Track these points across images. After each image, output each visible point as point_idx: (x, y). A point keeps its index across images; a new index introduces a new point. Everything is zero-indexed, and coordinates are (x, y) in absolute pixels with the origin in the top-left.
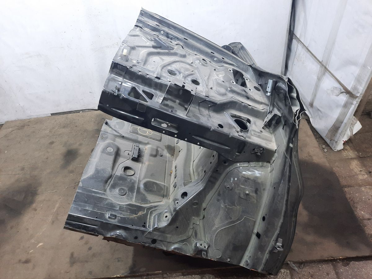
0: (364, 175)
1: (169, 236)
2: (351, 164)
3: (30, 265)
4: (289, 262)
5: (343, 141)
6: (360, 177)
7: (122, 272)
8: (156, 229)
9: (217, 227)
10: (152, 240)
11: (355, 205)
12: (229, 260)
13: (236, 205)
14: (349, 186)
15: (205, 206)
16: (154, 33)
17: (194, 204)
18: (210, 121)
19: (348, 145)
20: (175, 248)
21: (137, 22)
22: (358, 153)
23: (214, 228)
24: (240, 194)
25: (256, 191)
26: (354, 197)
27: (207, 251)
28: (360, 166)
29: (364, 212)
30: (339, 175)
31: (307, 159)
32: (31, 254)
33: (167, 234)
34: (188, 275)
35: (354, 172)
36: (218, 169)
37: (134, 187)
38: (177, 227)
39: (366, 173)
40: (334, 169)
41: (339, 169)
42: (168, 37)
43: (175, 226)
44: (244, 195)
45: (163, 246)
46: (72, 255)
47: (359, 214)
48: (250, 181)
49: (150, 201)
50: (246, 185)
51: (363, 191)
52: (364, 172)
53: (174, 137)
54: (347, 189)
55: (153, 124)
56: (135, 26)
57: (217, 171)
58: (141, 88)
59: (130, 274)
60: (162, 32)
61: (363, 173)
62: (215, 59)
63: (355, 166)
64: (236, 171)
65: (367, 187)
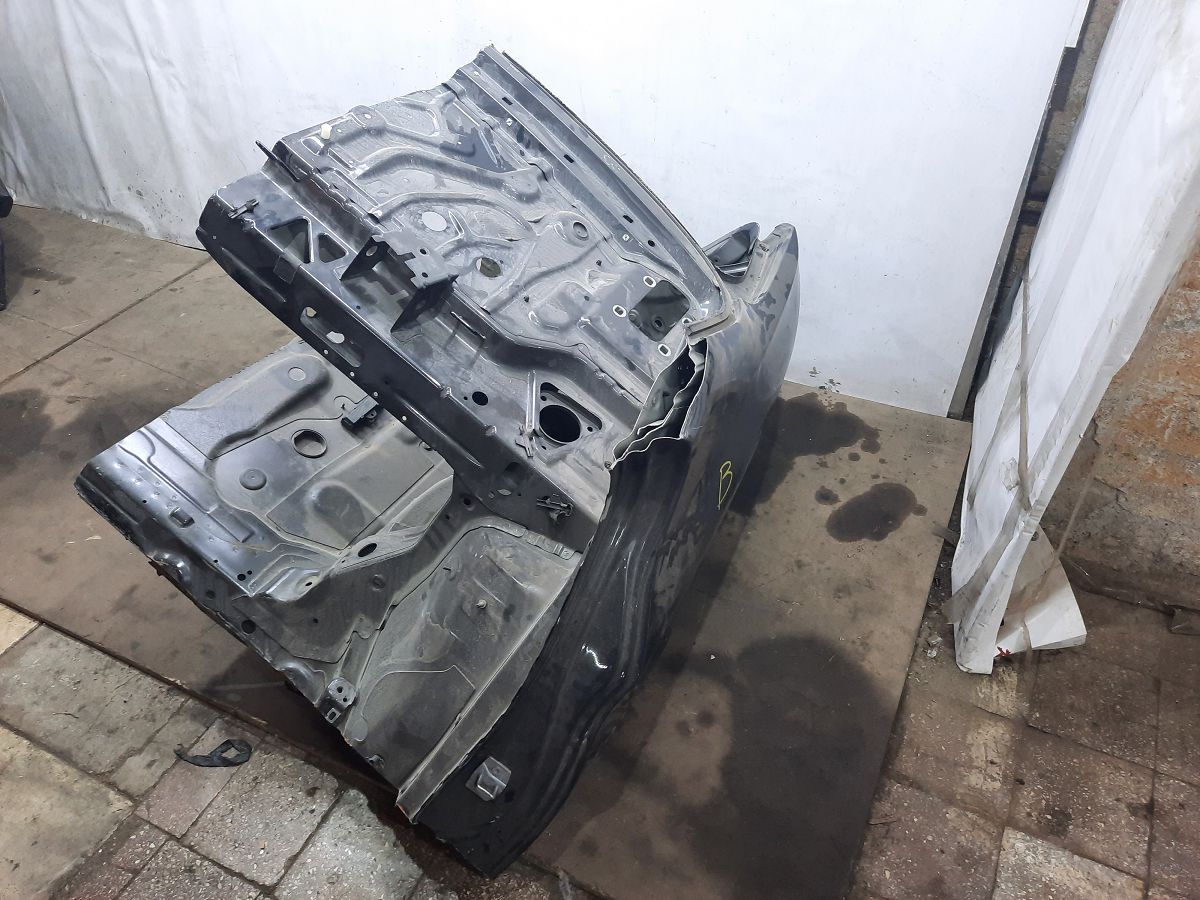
0: (991, 777)
1: (288, 631)
2: (979, 726)
3: (49, 568)
4: (561, 874)
5: (1000, 649)
6: (975, 779)
7: (193, 678)
8: (263, 598)
9: (391, 662)
10: (245, 619)
11: (886, 843)
12: (374, 758)
13: (445, 624)
14: (915, 784)
15: (398, 601)
16: (487, 117)
17: (375, 582)
18: (460, 374)
19: (1020, 673)
20: (290, 670)
21: (455, 76)
22: (1031, 709)
23: (384, 663)
24: (463, 598)
25: (508, 613)
26: (899, 820)
27: (346, 712)
28: (1003, 750)
29: (894, 875)
30: (911, 740)
31: (849, 647)
32: (67, 547)
33: (286, 624)
34: (314, 765)
35: (967, 755)
36: (450, 515)
37: (294, 484)
38: (316, 621)
39: (1005, 777)
40: (912, 715)
41: (924, 725)
42: (520, 138)
43: (311, 615)
44: (472, 608)
45: (267, 650)
46: (133, 589)
47: (873, 872)
48: (503, 577)
49: (307, 533)
50: (489, 584)
51: (945, 821)
52: (1000, 769)
53: (348, 375)
54: (900, 790)
55: (305, 320)
56: (445, 85)
57: (448, 518)
58: (319, 227)
59: (204, 691)
60: (509, 120)
61: (994, 771)
62: (626, 237)
63: (988, 741)
64: (483, 534)
65: (970, 815)
